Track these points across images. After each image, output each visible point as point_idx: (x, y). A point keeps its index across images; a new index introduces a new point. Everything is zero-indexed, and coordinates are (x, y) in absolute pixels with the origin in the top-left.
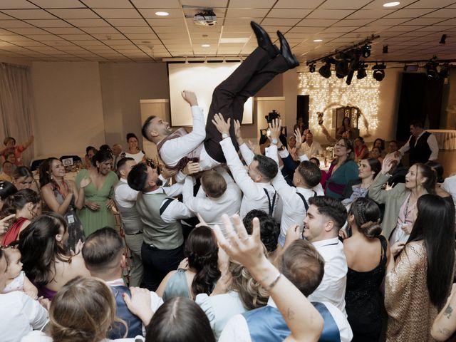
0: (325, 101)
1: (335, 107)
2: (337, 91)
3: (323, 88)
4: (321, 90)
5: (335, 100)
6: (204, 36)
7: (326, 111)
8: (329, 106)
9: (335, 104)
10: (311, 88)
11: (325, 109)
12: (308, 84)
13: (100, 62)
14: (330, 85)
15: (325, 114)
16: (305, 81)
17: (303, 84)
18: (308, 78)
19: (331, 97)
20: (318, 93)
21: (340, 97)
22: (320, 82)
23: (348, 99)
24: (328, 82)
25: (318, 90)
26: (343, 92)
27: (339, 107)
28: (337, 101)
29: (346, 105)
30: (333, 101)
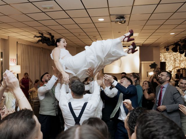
0: (173, 65)
1: (178, 68)
2: (178, 61)
3: (171, 60)
4: (170, 61)
5: (177, 65)
6: (119, 32)
7: (173, 70)
8: (175, 68)
9: (177, 67)
10: (166, 60)
11: (173, 69)
12: (164, 58)
13: (77, 48)
14: (175, 58)
15: (173, 71)
16: (163, 57)
17: (162, 58)
18: (164, 55)
19: (176, 64)
20: (169, 62)
21: (180, 64)
22: (170, 57)
23: (184, 65)
24: (173, 58)
25: (169, 61)
26: (182, 62)
27: (179, 68)
28: (178, 66)
29: (183, 68)
30: (176, 66)
